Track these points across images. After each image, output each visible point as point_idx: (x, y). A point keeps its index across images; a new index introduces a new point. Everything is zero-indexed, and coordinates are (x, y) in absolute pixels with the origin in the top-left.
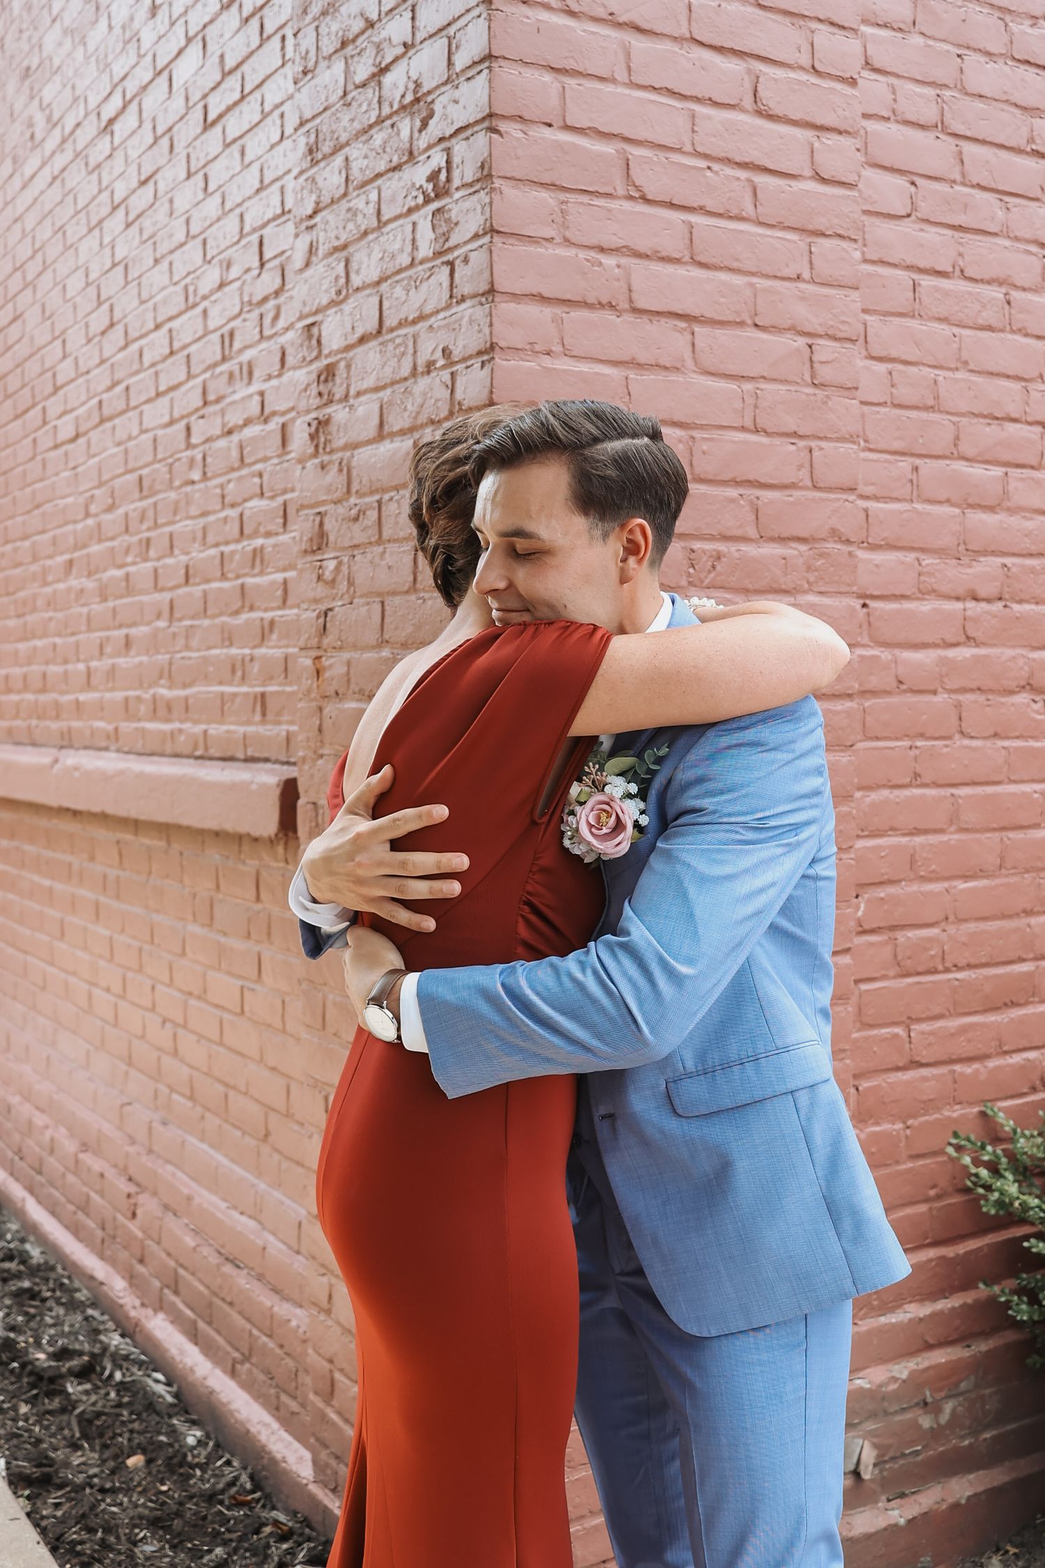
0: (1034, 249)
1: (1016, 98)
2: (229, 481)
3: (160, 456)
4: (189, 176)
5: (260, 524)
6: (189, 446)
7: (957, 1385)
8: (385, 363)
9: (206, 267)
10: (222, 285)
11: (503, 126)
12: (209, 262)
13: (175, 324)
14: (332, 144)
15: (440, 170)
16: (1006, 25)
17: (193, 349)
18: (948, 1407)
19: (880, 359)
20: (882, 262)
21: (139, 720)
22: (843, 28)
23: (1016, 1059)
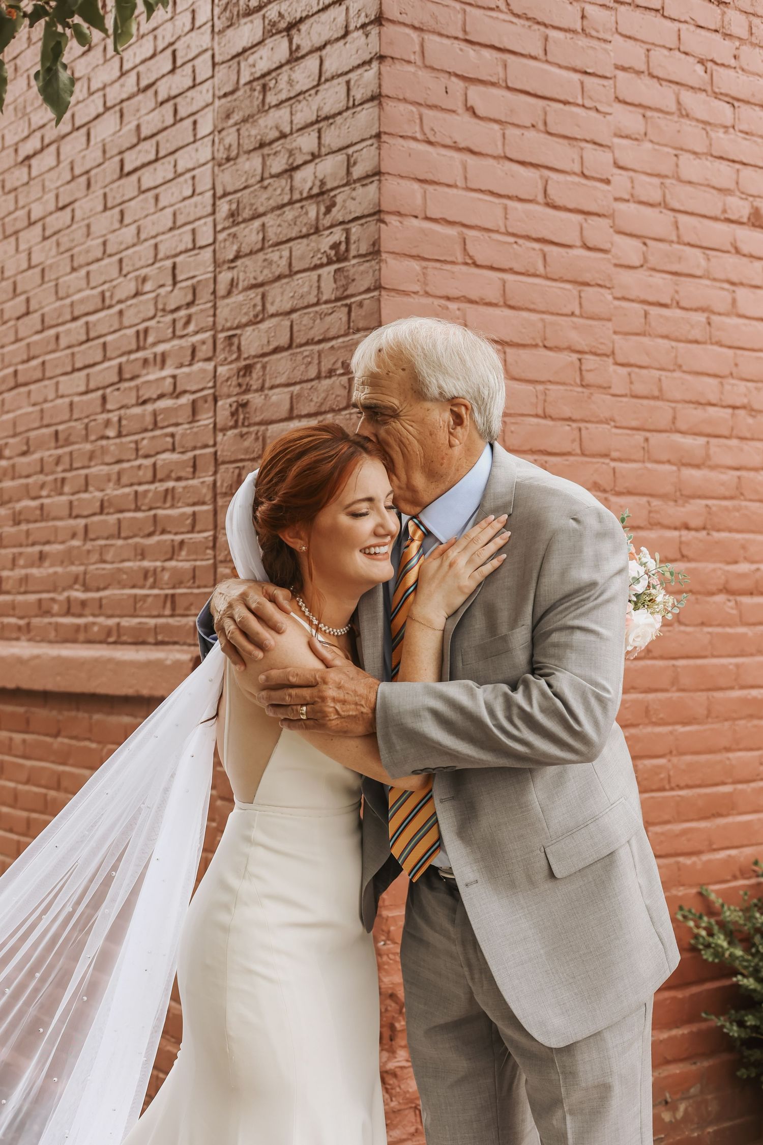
0: (726, 286)
1: (715, 182)
2: (143, 439)
3: (75, 416)
4: (106, 208)
5: (172, 471)
6: (104, 410)
7: (688, 1090)
8: (294, 369)
9: (121, 279)
10: (137, 294)
11: (387, 218)
12: (125, 276)
13: (92, 318)
14: (251, 213)
15: (340, 243)
16: (707, 133)
17: (109, 338)
18: (682, 1107)
19: (622, 365)
20: (624, 299)
21: (53, 615)
22: (601, 145)
23: (722, 855)
